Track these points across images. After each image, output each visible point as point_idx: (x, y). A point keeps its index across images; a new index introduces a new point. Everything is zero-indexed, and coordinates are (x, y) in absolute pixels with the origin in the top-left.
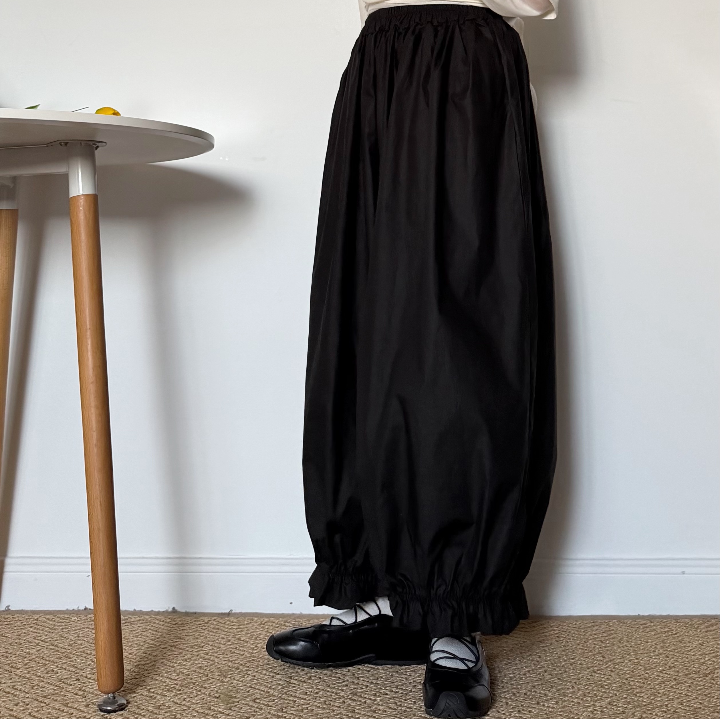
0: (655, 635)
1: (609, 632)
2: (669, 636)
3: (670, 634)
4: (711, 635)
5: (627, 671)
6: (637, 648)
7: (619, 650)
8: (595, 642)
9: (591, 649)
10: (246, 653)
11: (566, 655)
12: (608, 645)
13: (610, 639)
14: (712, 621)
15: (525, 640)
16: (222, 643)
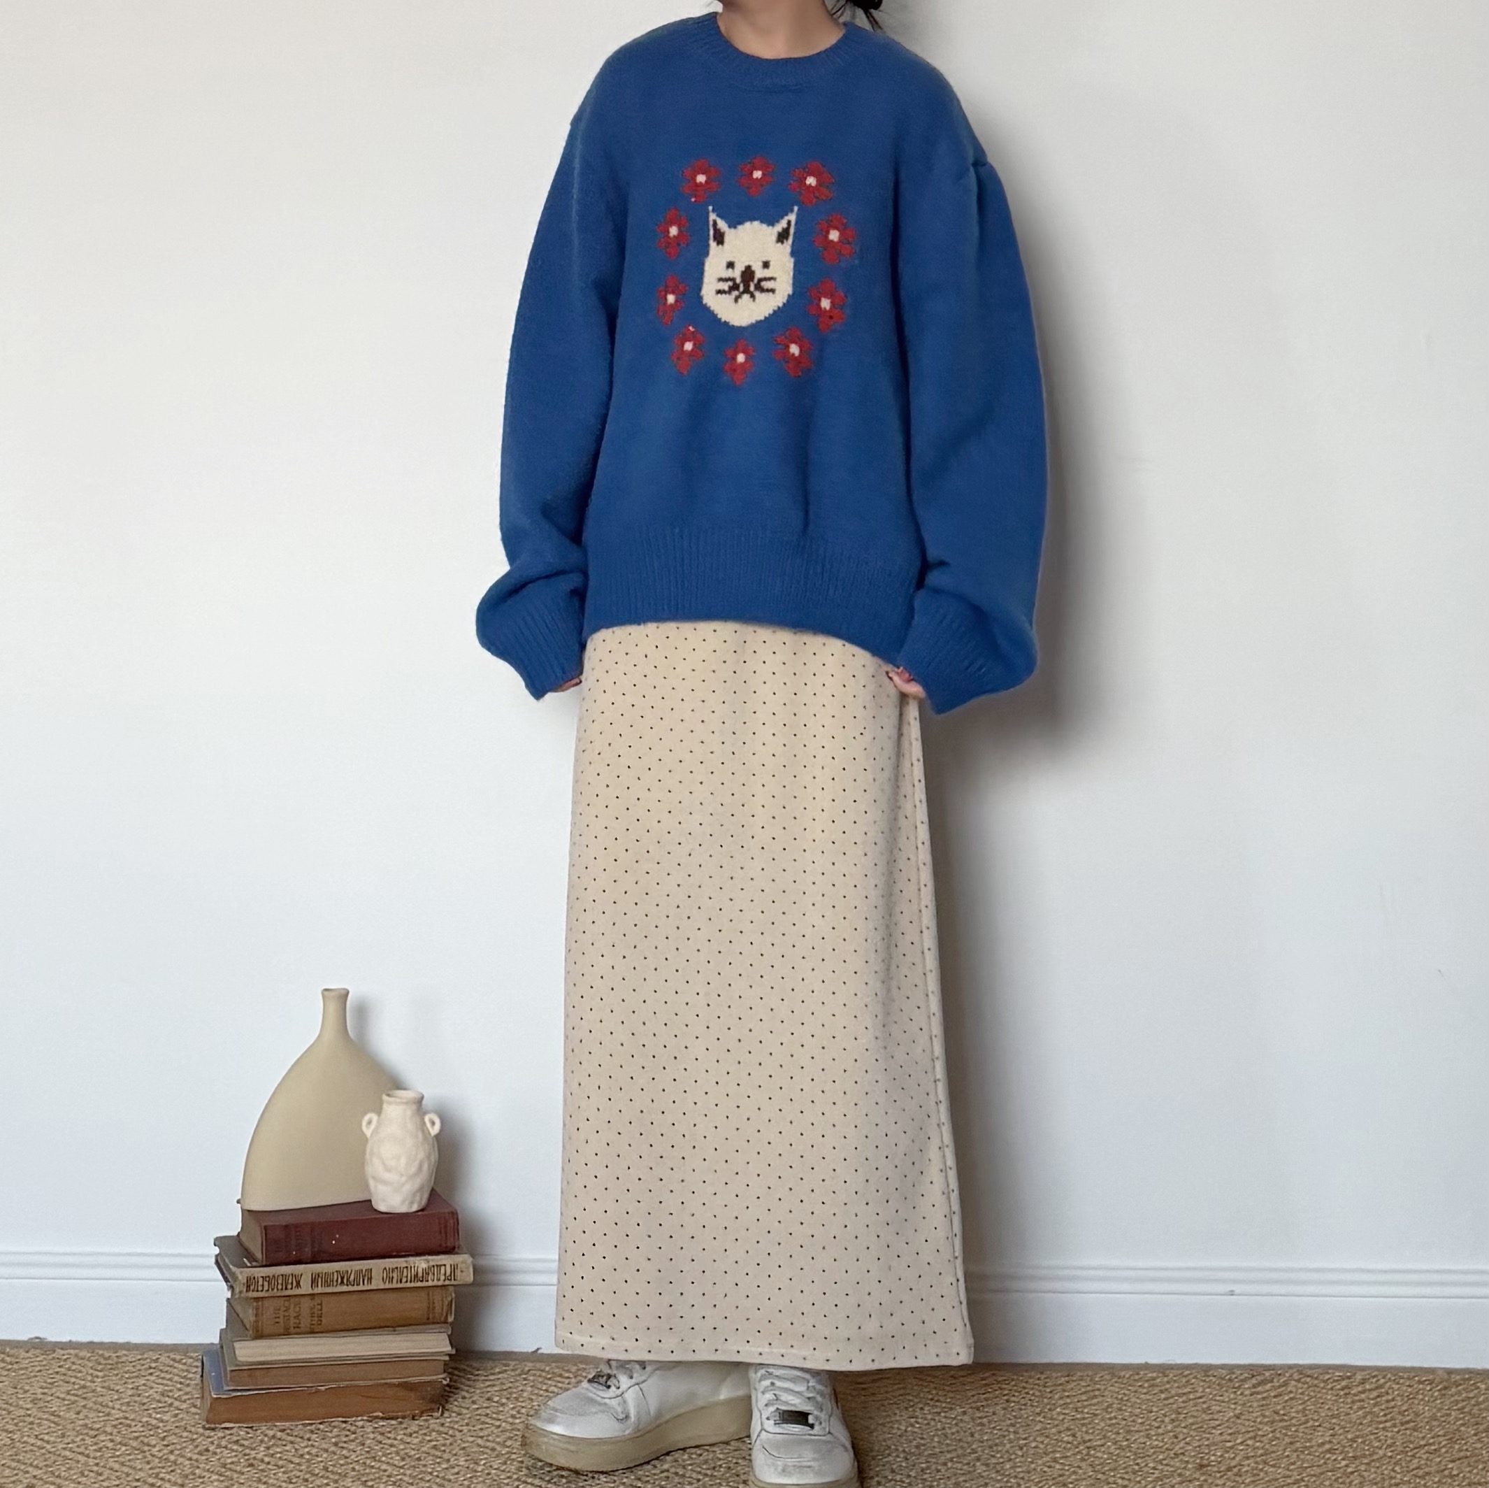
0: (1165, 1399)
1: (1092, 1394)
2: (1190, 1400)
3: (1192, 1396)
4: (1258, 1400)
5: (1108, 1459)
6: (1133, 1421)
7: (1102, 1424)
9: (1056, 1422)
10: (504, 1424)
11: (1014, 1432)
12: (1087, 1416)
13: (1090, 1405)
15: (953, 1406)
16: (463, 1405)
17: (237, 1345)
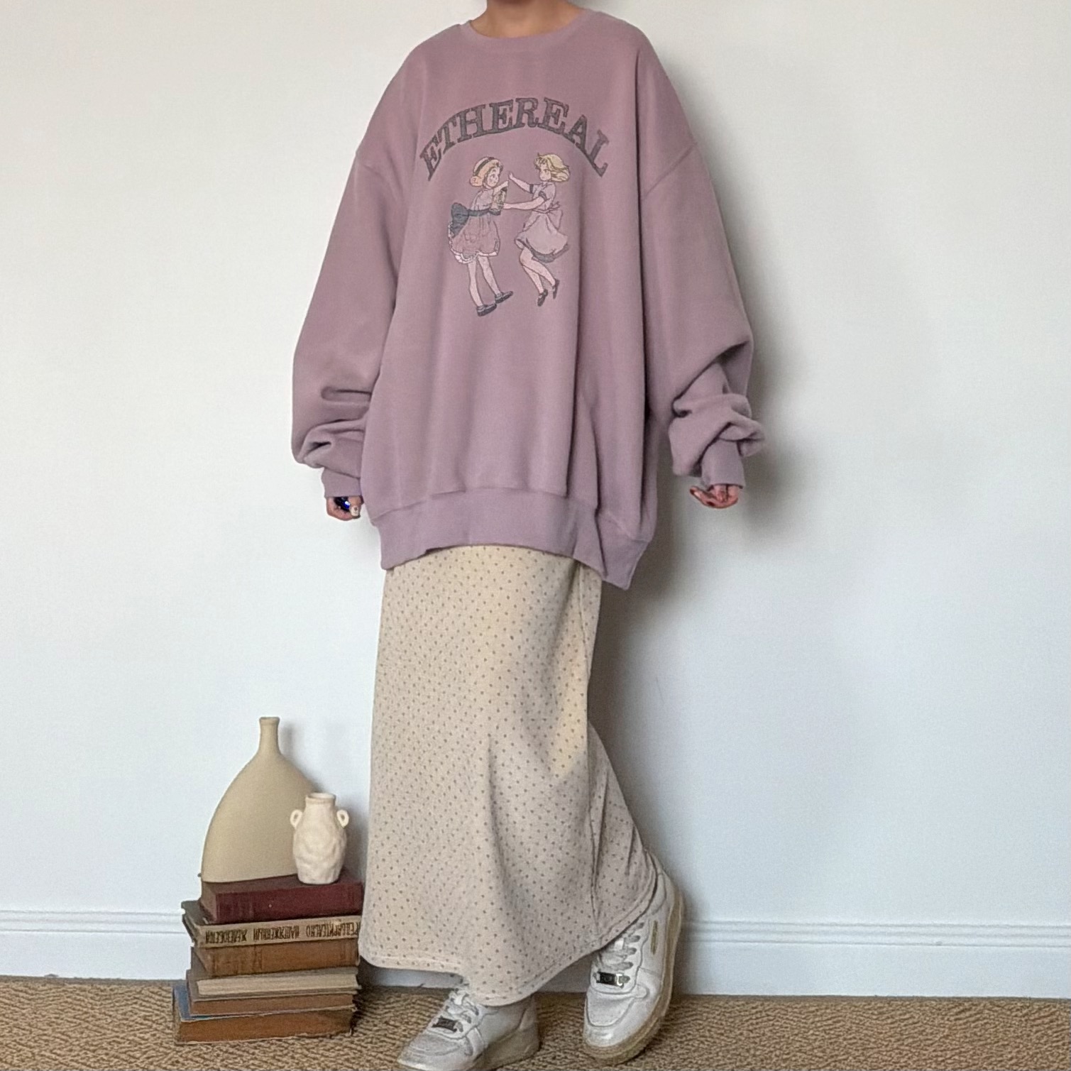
2: (910, 1024)
7: (845, 1043)
8: (817, 1033)
10: (398, 1043)
11: (780, 1049)
12: (833, 1036)
13: (835, 1028)
14: (966, 1004)
16: (367, 1027)
17: (199, 983)
